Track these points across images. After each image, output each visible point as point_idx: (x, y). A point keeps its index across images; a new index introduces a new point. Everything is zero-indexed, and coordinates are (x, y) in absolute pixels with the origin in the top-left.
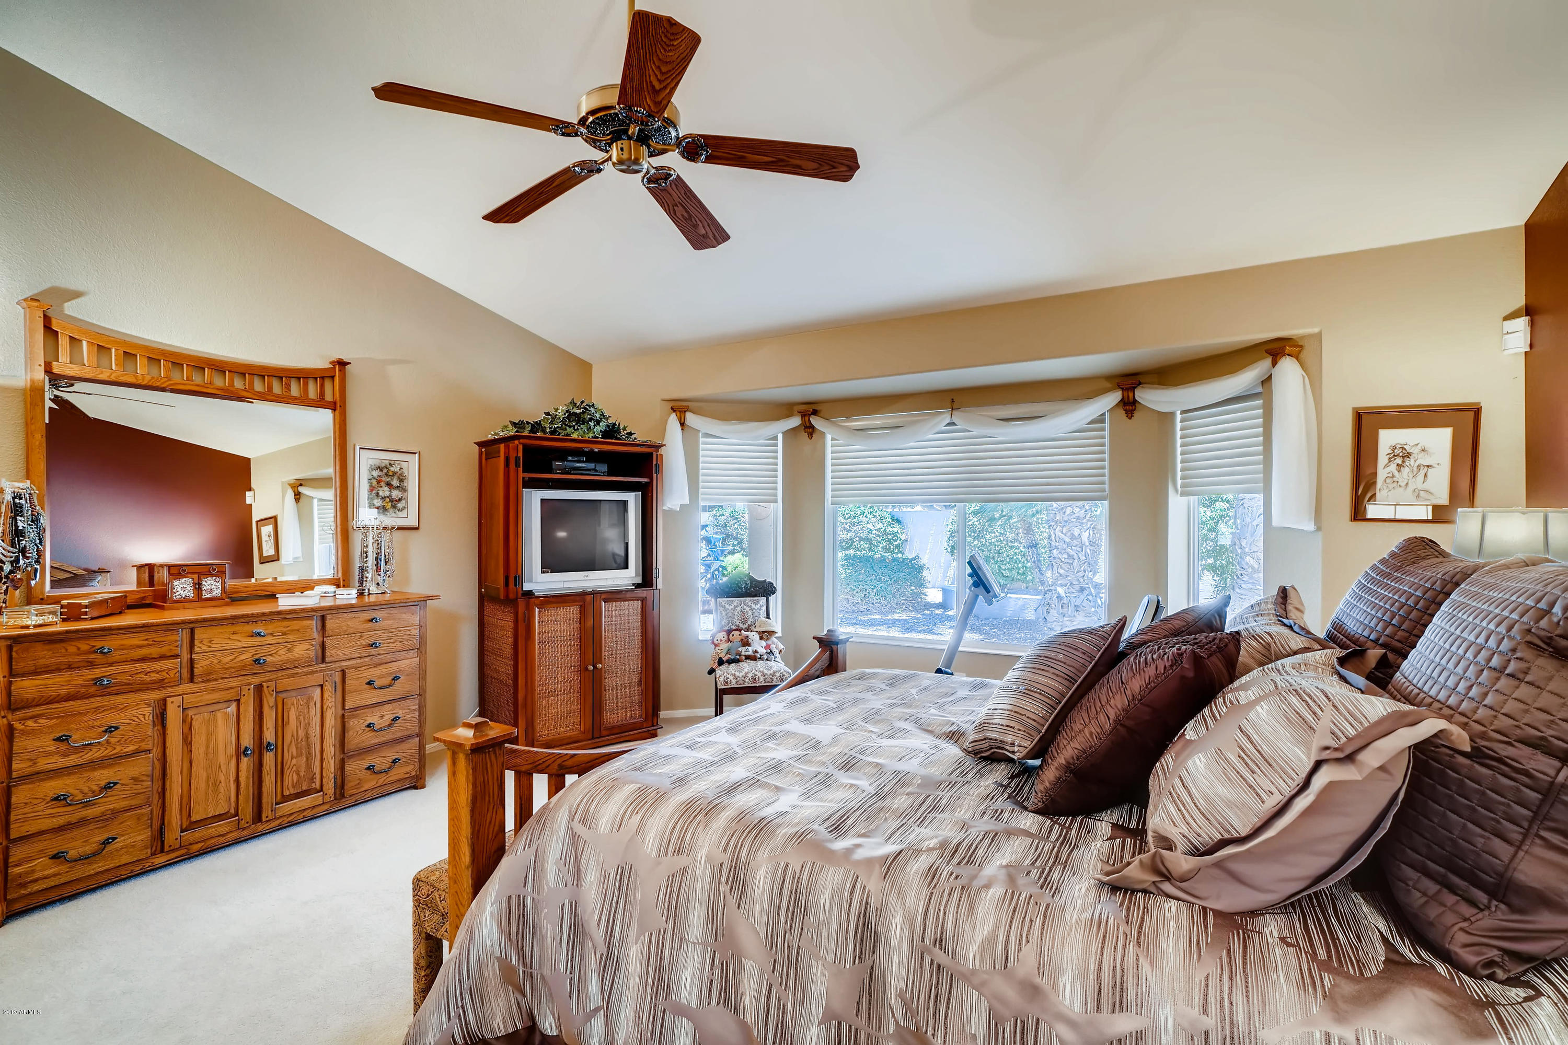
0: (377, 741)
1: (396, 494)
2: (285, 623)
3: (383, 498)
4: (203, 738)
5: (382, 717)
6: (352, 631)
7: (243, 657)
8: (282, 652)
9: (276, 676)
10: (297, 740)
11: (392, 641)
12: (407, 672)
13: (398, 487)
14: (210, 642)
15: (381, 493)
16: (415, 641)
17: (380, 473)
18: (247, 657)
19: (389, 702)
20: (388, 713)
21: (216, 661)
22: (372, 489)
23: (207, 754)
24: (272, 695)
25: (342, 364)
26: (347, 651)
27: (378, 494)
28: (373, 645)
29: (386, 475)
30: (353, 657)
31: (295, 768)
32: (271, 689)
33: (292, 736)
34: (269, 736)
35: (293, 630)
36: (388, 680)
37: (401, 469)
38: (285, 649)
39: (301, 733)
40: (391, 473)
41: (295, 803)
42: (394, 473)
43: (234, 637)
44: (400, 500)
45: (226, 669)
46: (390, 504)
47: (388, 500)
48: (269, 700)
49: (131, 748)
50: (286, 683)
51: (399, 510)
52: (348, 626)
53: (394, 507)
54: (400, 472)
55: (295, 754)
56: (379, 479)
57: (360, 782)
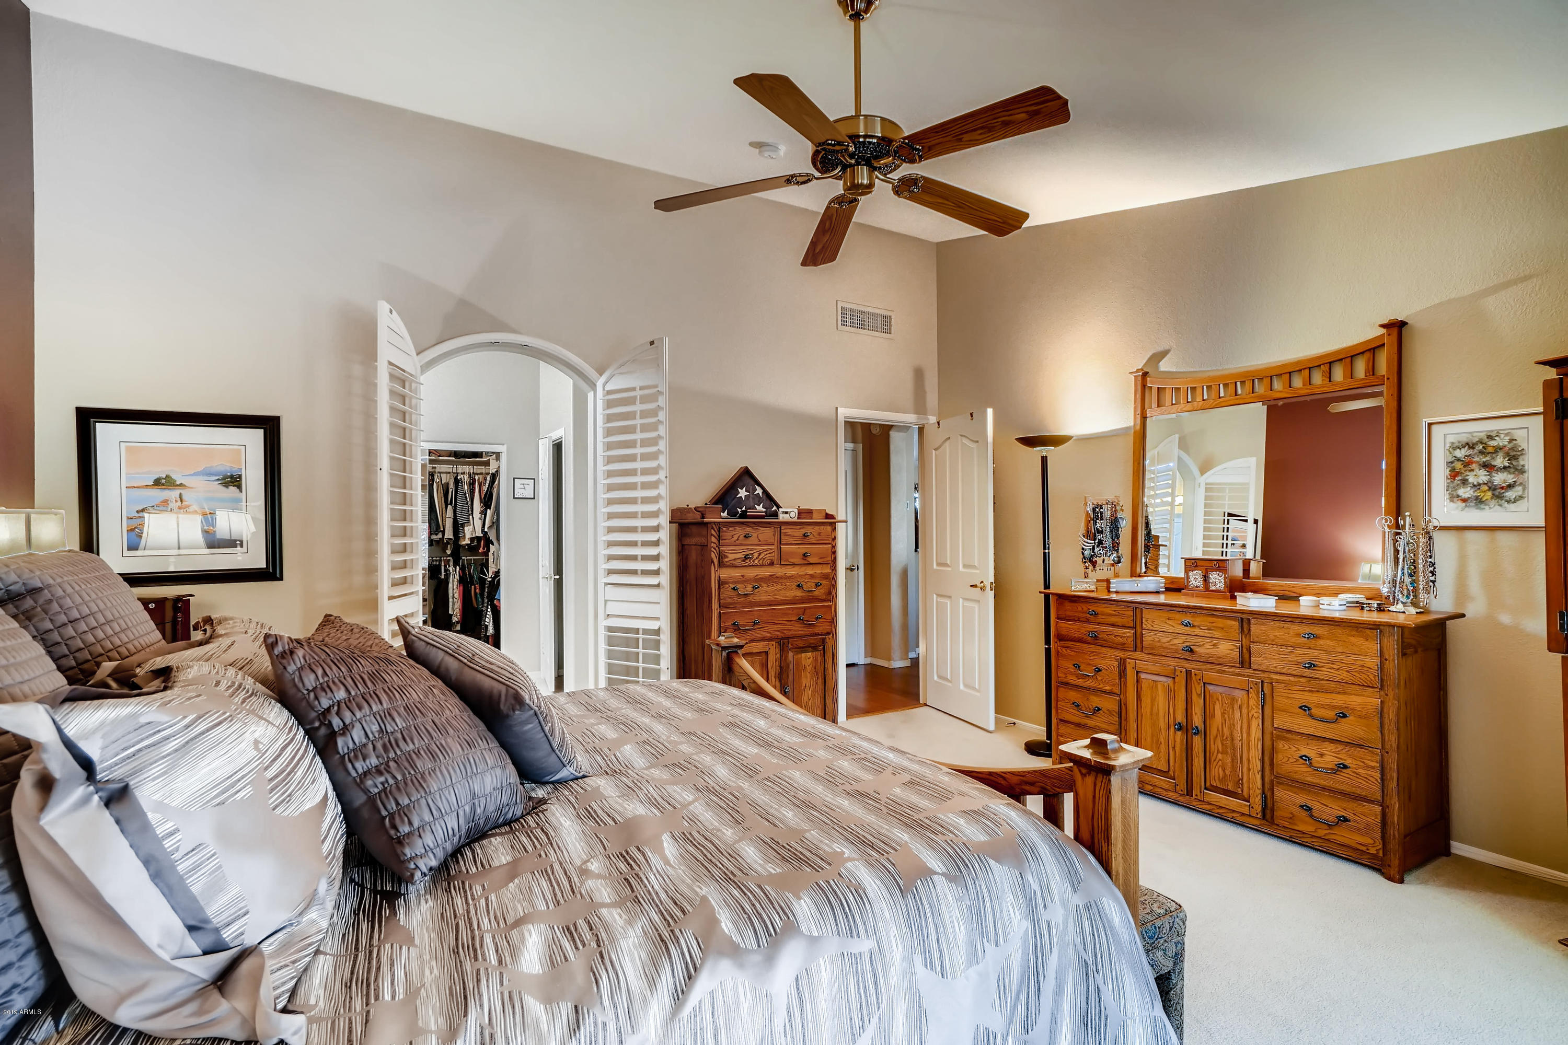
0: (1315, 781)
1: (1499, 478)
2: (1211, 619)
3: (1477, 486)
4: (1149, 701)
5: (1322, 755)
6: (1281, 642)
7: (1176, 641)
8: (1208, 646)
9: (1204, 667)
10: (1223, 736)
11: (1334, 666)
12: (1360, 713)
13: (1505, 468)
14: (1153, 622)
15: (1471, 479)
16: (1371, 676)
17: (1470, 452)
18: (1179, 642)
19: (1332, 741)
20: (1329, 757)
21: (1157, 640)
22: (1454, 474)
23: (1151, 714)
24: (1199, 684)
25: (1397, 327)
26: (1275, 663)
27: (1465, 482)
28: (1312, 666)
29: (1481, 452)
30: (1282, 671)
31: (1220, 763)
32: (1198, 678)
33: (1218, 730)
34: (1197, 721)
35: (1217, 627)
36: (1331, 714)
37: (1511, 441)
38: (1211, 644)
39: (1226, 731)
40: (1490, 450)
41: (1221, 798)
42: (1498, 449)
43: (1169, 622)
44: (1510, 486)
45: (1164, 648)
46: (1489, 494)
47: (1486, 488)
48: (1197, 688)
49: (1108, 688)
50: (1211, 675)
51: (1508, 502)
52: (1276, 636)
53: (1499, 497)
54: (1510, 446)
55: (1220, 750)
56: (1467, 460)
57: (1292, 817)
